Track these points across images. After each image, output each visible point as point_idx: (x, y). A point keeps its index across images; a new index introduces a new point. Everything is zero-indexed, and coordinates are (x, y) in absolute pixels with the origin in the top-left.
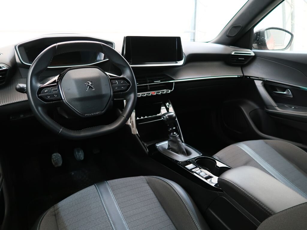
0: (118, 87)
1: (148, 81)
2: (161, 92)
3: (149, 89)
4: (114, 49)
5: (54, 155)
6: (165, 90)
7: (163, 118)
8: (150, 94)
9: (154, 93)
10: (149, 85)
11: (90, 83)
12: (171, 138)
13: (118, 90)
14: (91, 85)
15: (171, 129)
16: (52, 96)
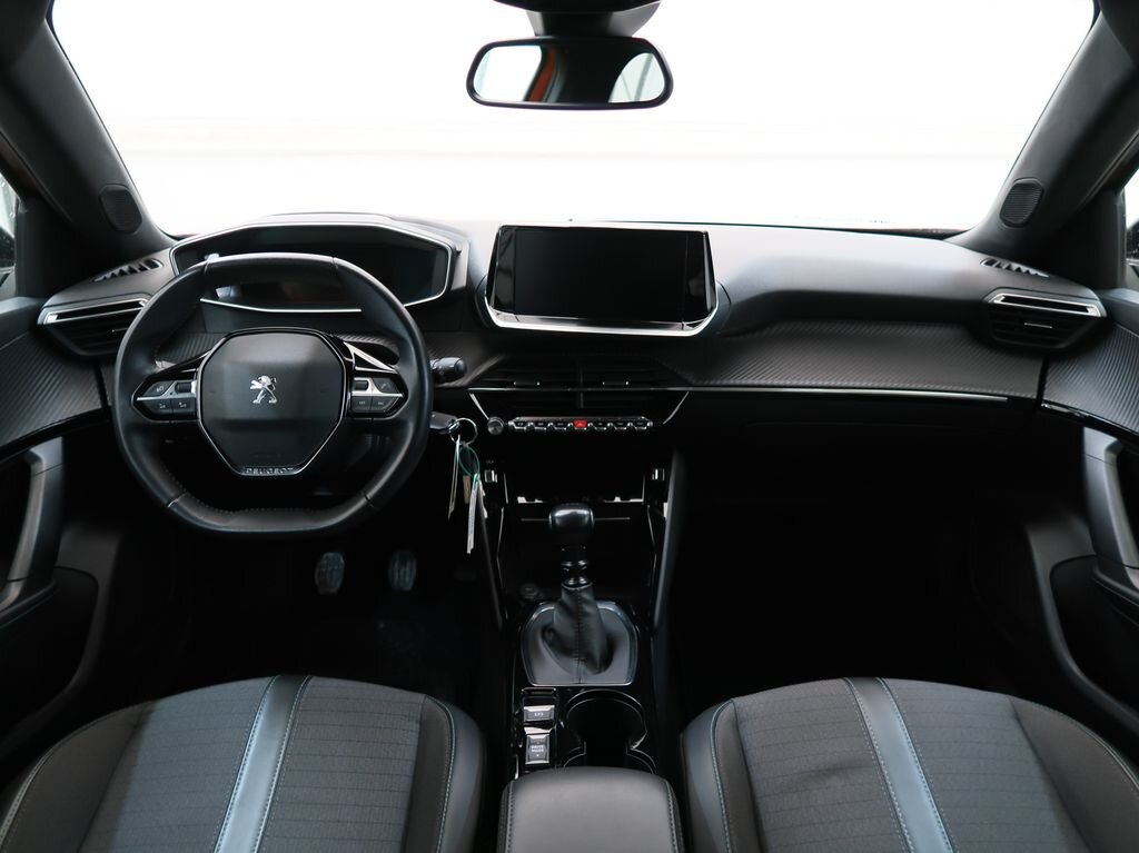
2: (614, 423)
3: (582, 405)
5: (327, 558)
9: (584, 424)
11: (269, 382)
13: (367, 409)
14: (269, 386)
15: (569, 565)
16: (172, 404)
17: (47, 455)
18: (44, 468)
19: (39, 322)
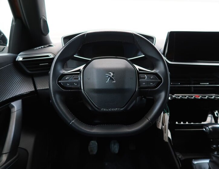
0: (147, 83)
1: (193, 83)
2: (208, 96)
3: (193, 91)
4: (154, 45)
6: (215, 95)
7: (206, 129)
8: (186, 97)
9: (199, 96)
10: (194, 87)
11: (112, 74)
12: (214, 159)
13: (146, 86)
14: (112, 76)
15: (214, 146)
16: (72, 83)
17: (16, 106)
18: (16, 110)
19: (17, 60)
